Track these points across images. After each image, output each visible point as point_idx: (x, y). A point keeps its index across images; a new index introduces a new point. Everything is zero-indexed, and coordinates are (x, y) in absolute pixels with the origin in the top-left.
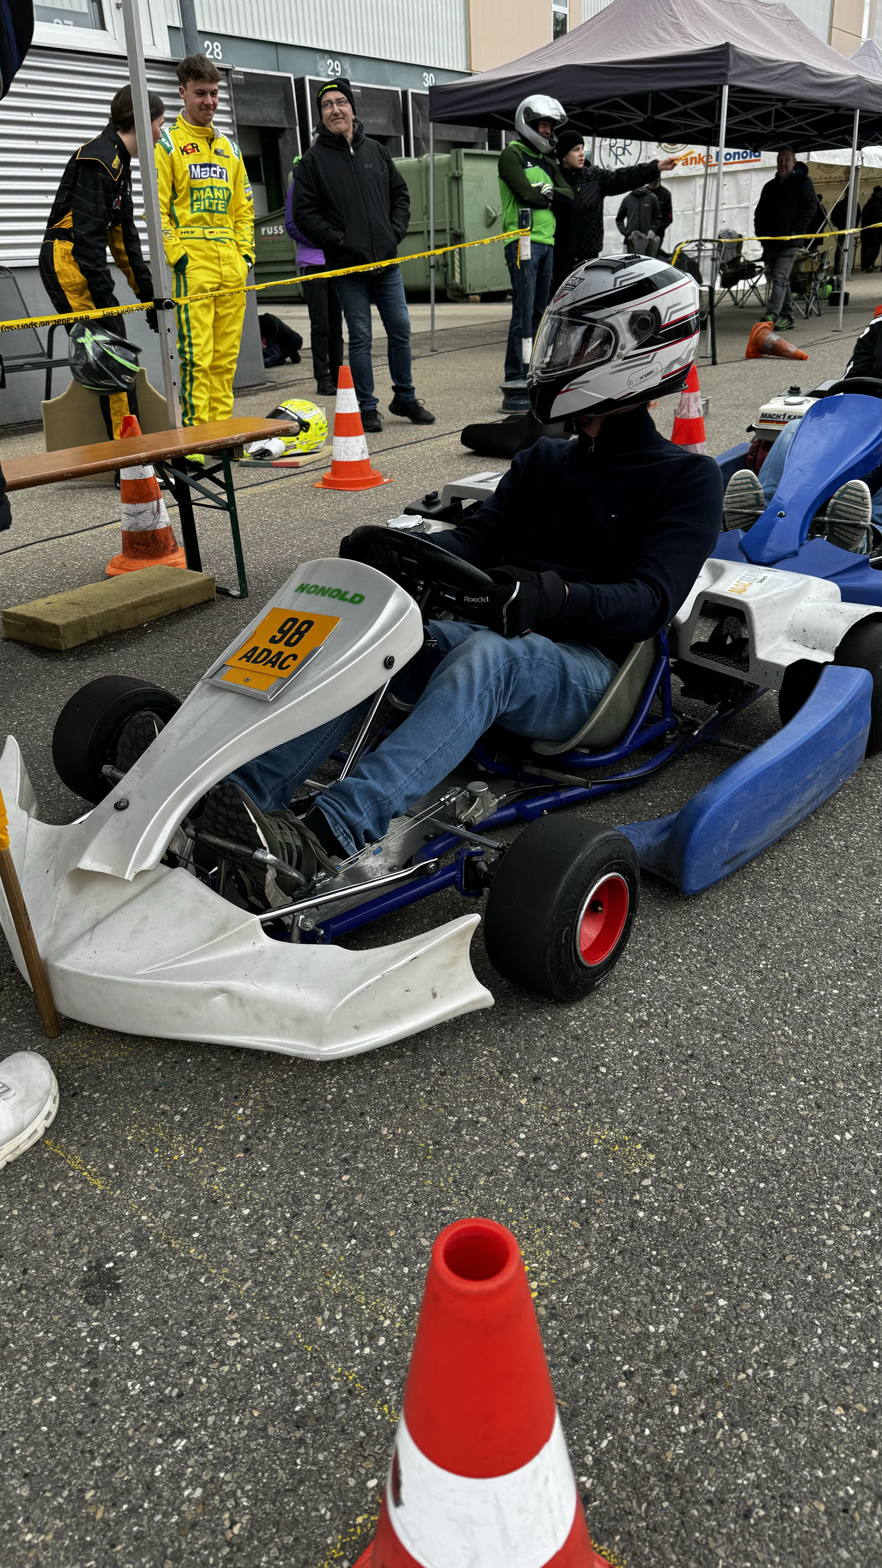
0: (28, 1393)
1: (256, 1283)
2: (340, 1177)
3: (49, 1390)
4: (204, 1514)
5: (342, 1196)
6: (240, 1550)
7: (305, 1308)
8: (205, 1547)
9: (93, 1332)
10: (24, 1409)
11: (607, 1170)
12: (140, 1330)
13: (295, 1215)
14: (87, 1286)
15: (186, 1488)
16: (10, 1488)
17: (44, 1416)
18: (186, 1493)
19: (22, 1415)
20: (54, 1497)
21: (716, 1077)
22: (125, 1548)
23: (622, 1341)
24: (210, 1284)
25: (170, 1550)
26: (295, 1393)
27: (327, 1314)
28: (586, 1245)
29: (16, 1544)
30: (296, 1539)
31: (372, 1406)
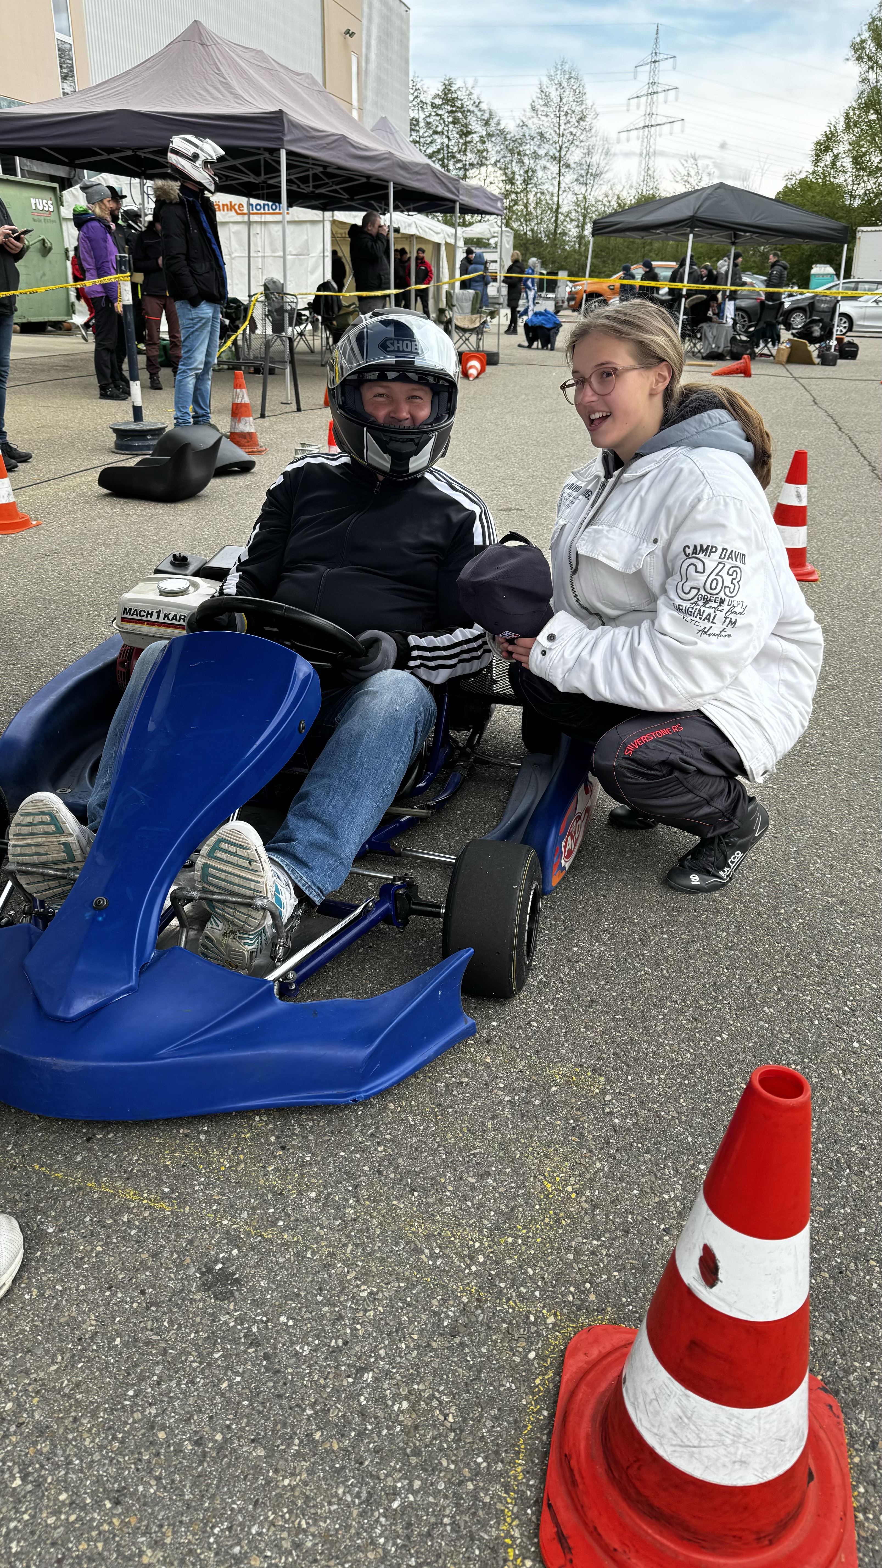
0: (213, 1381)
1: (356, 1245)
2: (376, 1149)
3: (229, 1373)
4: (420, 1417)
5: (386, 1163)
6: (462, 1431)
7: (407, 1252)
8: (435, 1438)
9: (240, 1320)
10: (217, 1394)
11: (575, 1095)
12: (280, 1306)
13: (356, 1187)
14: (209, 1288)
15: (394, 1404)
16: (246, 1454)
17: (240, 1395)
18: (396, 1408)
19: (218, 1399)
20: (289, 1446)
21: (617, 1013)
22: (372, 1461)
23: (649, 1210)
24: (317, 1257)
25: (408, 1450)
26: (436, 1314)
27: (427, 1251)
28: (590, 1151)
29: (278, 1491)
30: (499, 1410)
31: (500, 1304)
